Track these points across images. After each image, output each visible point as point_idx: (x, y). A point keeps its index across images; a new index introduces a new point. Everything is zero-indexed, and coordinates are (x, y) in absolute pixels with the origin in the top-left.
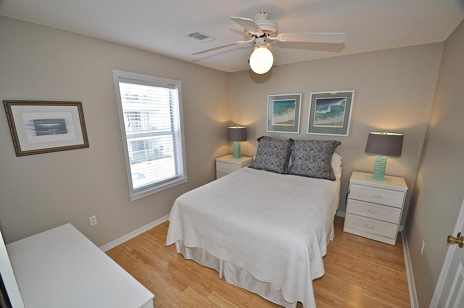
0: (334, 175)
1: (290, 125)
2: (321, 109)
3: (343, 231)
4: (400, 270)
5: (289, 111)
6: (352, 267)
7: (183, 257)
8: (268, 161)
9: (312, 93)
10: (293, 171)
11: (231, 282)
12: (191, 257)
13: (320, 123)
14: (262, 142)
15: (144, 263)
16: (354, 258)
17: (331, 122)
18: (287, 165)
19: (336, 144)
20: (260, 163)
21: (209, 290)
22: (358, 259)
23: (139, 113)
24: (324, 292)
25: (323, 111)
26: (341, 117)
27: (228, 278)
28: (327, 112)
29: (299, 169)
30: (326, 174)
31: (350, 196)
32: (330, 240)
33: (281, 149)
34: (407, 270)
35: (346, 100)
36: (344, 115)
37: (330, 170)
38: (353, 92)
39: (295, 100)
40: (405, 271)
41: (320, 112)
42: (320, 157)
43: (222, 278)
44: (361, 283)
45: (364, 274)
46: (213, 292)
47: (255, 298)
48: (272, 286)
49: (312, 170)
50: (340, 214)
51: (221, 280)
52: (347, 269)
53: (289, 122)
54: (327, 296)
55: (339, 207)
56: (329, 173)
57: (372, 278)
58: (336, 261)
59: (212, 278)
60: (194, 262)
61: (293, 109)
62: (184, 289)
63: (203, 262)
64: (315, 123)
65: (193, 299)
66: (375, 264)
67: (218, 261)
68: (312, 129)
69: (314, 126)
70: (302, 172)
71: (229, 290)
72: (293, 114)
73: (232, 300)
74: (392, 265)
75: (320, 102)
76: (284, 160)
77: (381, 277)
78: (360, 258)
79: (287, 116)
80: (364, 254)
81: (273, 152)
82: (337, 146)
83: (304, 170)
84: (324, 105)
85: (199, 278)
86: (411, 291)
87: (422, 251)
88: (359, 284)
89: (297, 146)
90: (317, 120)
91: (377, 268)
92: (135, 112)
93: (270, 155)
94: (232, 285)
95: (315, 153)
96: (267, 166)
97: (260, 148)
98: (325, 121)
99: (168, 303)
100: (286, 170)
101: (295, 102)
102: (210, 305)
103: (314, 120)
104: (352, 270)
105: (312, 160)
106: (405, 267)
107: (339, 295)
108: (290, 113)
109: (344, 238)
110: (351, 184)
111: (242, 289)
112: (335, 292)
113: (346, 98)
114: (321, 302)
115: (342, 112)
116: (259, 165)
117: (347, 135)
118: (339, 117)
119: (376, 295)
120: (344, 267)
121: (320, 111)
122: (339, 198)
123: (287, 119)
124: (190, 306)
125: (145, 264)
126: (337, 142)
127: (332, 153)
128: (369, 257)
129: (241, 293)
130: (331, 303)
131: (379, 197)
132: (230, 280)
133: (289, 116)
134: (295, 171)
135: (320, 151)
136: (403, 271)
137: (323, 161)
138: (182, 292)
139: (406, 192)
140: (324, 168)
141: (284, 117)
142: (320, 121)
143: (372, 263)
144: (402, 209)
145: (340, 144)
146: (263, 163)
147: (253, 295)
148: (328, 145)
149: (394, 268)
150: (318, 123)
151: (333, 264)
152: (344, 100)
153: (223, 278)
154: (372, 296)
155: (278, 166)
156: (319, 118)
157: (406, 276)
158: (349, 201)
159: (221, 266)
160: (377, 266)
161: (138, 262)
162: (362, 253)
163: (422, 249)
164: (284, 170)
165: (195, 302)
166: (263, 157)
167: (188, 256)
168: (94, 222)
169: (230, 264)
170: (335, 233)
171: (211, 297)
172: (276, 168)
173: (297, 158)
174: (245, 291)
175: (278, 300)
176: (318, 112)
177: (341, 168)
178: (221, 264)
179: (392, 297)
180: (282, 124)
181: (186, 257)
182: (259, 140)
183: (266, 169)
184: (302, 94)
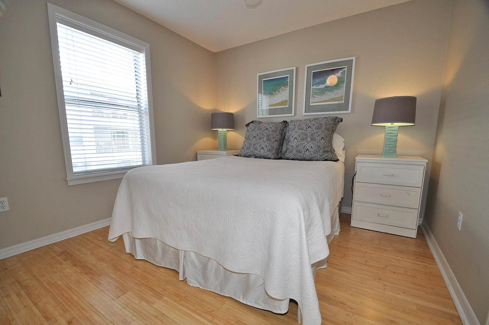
0: (336, 157)
1: (283, 107)
2: (318, 84)
3: (351, 226)
4: (429, 263)
5: (282, 90)
6: (366, 262)
7: (133, 257)
8: (257, 146)
9: (307, 66)
10: (288, 155)
11: (195, 284)
12: (144, 256)
13: (317, 100)
14: (251, 126)
15: (71, 265)
16: (368, 252)
17: (330, 98)
18: (281, 150)
19: (337, 121)
20: (248, 148)
21: (159, 296)
22: (373, 253)
23: (127, 133)
24: (330, 291)
25: (321, 85)
26: (341, 90)
27: (191, 279)
28: (326, 86)
29: (294, 152)
30: (327, 155)
31: (357, 179)
32: (335, 234)
33: (273, 131)
34: (437, 262)
35: (346, 69)
36: (345, 88)
37: (332, 151)
38: (354, 59)
39: (289, 76)
40: (435, 264)
41: (317, 88)
42: (319, 135)
43: (182, 279)
44: (380, 279)
45: (383, 268)
46: (165, 298)
47: (228, 302)
48: (252, 278)
49: (310, 150)
50: (345, 210)
51: (182, 283)
52: (359, 263)
53: (282, 103)
54: (335, 297)
55: (344, 195)
56: (330, 153)
57: (394, 273)
58: (345, 255)
59: (168, 280)
60: (148, 263)
61: (286, 87)
62: (120, 295)
63: (159, 260)
64: (311, 101)
65: (131, 309)
66: (396, 258)
67: (177, 252)
68: (308, 108)
69: (311, 104)
70: (298, 155)
71: (191, 294)
72: (287, 94)
73: (191, 307)
74: (417, 258)
75: (317, 75)
76: (277, 144)
77: (406, 271)
78: (375, 251)
79: (279, 96)
80: (380, 248)
81: (263, 135)
82: (338, 123)
83: (299, 152)
84: (321, 79)
85: (149, 281)
86: (450, 285)
87: (459, 226)
88: (378, 280)
89: (291, 126)
90: (314, 97)
91: (399, 262)
92: (122, 132)
93: (260, 139)
94: (197, 288)
95: (312, 131)
96: (256, 151)
97: (248, 132)
98: (324, 97)
99: (87, 315)
100: (279, 156)
101: (289, 79)
102: (154, 316)
103: (311, 98)
104: (366, 265)
105: (309, 139)
106: (434, 259)
107: (351, 295)
108: (283, 92)
109: (353, 232)
110: (358, 162)
111: (210, 292)
112: (346, 291)
113: (346, 67)
114: (326, 304)
115: (343, 84)
116: (247, 151)
117: (349, 111)
118: (339, 91)
119: (404, 293)
120: (356, 261)
121: (317, 86)
122: (344, 183)
123: (279, 100)
124: (122, 319)
125: (74, 267)
126: (338, 118)
127: (333, 131)
128: (386, 251)
129: (207, 298)
130: (342, 305)
131: (393, 175)
132: (193, 281)
133: (283, 95)
134: (290, 155)
135: (318, 128)
136: (433, 263)
137: (323, 139)
138: (116, 300)
139: (425, 166)
140: (324, 147)
141: (276, 98)
142: (317, 98)
143: (392, 257)
144: (422, 188)
145: (342, 121)
146: (252, 148)
147: (225, 299)
148: (328, 122)
149: (421, 261)
150: (315, 101)
151: (341, 259)
152: (344, 70)
153: (185, 280)
154: (399, 294)
155: (269, 150)
156: (317, 94)
157: (439, 269)
158: (356, 185)
159: (181, 260)
160: (399, 260)
161: (63, 264)
162: (376, 246)
163: (460, 224)
164: (277, 156)
165: (132, 312)
166: (251, 141)
167: (140, 255)
168: (3, 207)
169: (193, 255)
170: (341, 228)
171: (159, 305)
172: (266, 153)
173: (292, 139)
174: (214, 294)
175: (261, 301)
176: (315, 87)
177: (345, 151)
178: (180, 258)
179: (426, 294)
180: (274, 106)
181: (136, 257)
182: (247, 125)
183: (255, 155)
184: (296, 69)
